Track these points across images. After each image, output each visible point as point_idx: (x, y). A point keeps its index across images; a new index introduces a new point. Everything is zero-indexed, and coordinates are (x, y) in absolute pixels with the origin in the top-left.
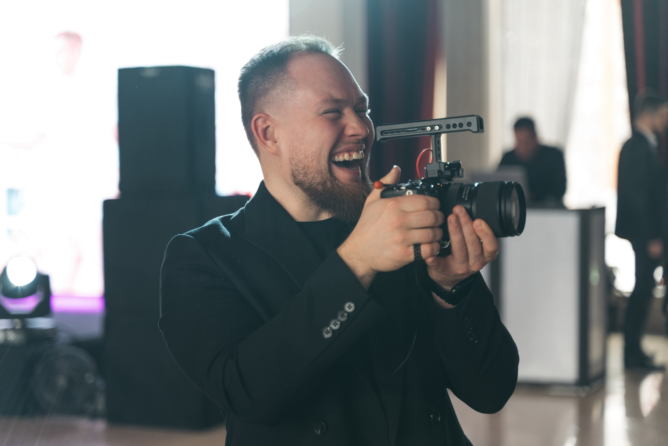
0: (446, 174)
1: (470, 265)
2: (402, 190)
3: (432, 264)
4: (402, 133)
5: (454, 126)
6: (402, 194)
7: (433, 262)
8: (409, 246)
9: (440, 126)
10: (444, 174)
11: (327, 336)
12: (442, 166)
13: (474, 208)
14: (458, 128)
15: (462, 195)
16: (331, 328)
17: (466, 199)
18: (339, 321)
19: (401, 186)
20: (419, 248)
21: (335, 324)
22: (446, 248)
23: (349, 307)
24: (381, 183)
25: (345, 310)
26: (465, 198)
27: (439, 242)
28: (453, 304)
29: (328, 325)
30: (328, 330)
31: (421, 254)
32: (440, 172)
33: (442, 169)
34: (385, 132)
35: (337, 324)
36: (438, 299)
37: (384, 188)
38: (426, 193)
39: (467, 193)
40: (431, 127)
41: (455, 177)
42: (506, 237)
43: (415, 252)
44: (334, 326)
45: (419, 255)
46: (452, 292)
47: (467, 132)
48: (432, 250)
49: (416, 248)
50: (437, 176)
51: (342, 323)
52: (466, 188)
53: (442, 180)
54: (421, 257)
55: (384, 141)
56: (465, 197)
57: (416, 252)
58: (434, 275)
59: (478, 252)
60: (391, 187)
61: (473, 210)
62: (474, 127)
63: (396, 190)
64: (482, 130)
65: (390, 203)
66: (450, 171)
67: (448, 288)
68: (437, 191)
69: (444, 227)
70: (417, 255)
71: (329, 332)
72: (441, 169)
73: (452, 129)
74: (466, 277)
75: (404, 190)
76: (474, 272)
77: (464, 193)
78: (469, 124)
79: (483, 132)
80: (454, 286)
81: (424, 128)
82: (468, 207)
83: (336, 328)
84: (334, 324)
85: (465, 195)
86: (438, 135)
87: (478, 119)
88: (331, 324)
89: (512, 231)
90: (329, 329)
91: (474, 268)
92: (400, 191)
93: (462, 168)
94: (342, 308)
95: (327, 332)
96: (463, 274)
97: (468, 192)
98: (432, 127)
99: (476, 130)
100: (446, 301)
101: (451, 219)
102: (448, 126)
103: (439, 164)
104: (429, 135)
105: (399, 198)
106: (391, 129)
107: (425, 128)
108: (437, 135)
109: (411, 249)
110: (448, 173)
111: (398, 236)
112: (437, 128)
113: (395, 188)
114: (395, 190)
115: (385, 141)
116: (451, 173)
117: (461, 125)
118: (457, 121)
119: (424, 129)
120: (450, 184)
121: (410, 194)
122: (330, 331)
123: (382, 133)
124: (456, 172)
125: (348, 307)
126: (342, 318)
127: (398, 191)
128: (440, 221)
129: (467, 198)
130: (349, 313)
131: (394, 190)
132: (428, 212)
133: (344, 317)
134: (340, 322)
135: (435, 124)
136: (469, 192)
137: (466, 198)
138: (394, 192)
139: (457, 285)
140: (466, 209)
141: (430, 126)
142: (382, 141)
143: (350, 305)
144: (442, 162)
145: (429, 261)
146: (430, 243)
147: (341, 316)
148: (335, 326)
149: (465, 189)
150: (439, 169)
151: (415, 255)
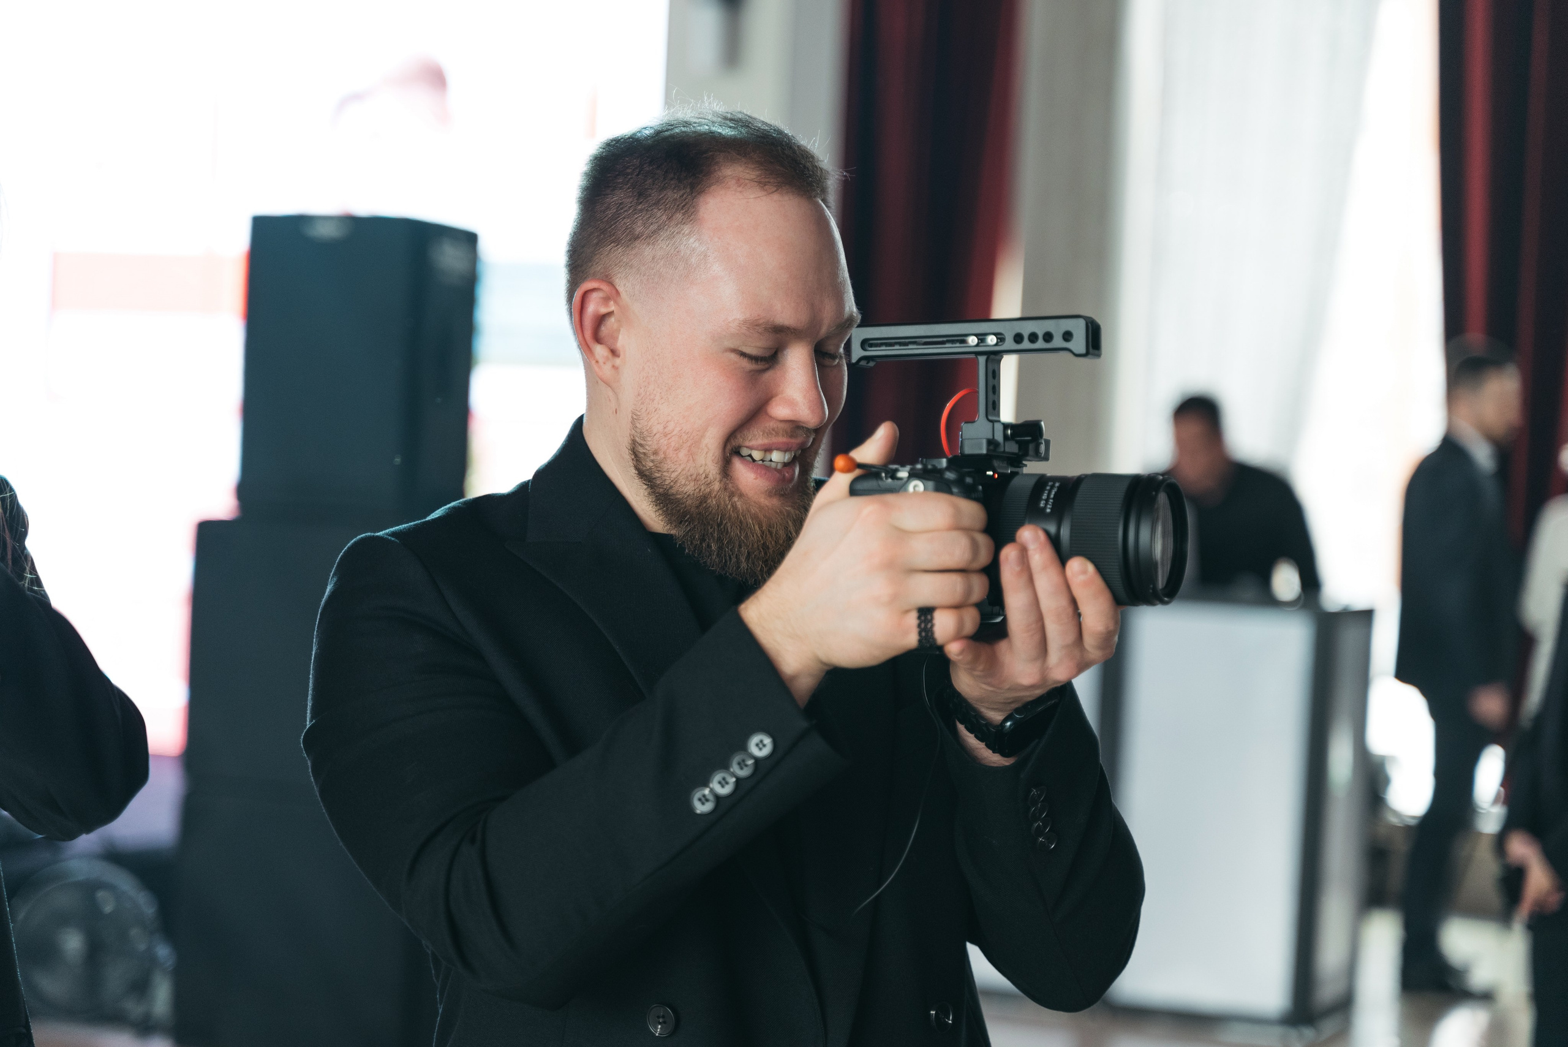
0: (1007, 450)
1: (1050, 666)
2: (900, 479)
3: (960, 657)
4: (910, 347)
5: (1033, 337)
6: (899, 488)
7: (962, 652)
8: (907, 611)
9: (999, 336)
10: (1002, 450)
11: (701, 808)
12: (999, 428)
13: (1065, 533)
14: (1040, 344)
15: (1040, 499)
16: (712, 791)
17: (1048, 510)
18: (733, 775)
19: (897, 470)
20: (929, 617)
21: (723, 782)
22: (997, 623)
23: (760, 746)
24: (852, 460)
25: (750, 751)
26: (1045, 507)
27: (978, 605)
28: (1003, 755)
29: (706, 784)
30: (704, 796)
31: (933, 633)
32: (991, 443)
33: (999, 437)
34: (871, 342)
35: (727, 783)
36: (971, 740)
37: (858, 472)
38: (955, 490)
39: (1052, 496)
40: (980, 337)
41: (1028, 458)
42: (1137, 606)
43: (919, 626)
44: (721, 785)
45: (930, 634)
46: (1005, 726)
47: (1062, 353)
48: (960, 624)
49: (923, 618)
50: (984, 451)
51: (739, 781)
52: (1050, 484)
53: (996, 463)
54: (934, 640)
55: (867, 363)
56: (1046, 504)
57: (923, 626)
58: (966, 683)
59: (1071, 637)
60: (874, 470)
61: (1062, 537)
62: (1079, 343)
63: (886, 478)
64: (1096, 352)
65: (868, 507)
66: (1017, 442)
67: (996, 717)
68: (980, 487)
69: (992, 571)
70: (923, 634)
71: (707, 800)
72: (996, 438)
73: (1026, 344)
74: (1038, 692)
75: (905, 480)
76: (1059, 682)
77: (1045, 496)
78: (1067, 336)
79: (1099, 355)
80: (1009, 713)
81: (961, 339)
82: (1052, 529)
83: (724, 791)
84: (720, 783)
85: (1047, 501)
86: (994, 357)
87: (1090, 325)
88: (712, 781)
89: (1151, 591)
90: (707, 791)
91: (1059, 674)
92: (896, 481)
93: (1045, 437)
94: (743, 747)
95: (703, 799)
96: (1032, 687)
97: (1055, 495)
98: (982, 337)
99: (1083, 350)
100: (988, 746)
101: (1009, 554)
102: (1018, 338)
103: (992, 424)
104: (973, 356)
105: (890, 498)
106: (886, 336)
107: (965, 338)
108: (992, 357)
109: (912, 620)
110: (1012, 448)
111: (880, 587)
112: (992, 340)
113: (883, 475)
114: (884, 479)
115: (872, 364)
116: (1020, 449)
117: (1048, 337)
118: (1040, 328)
119: (964, 342)
120: (1014, 474)
121: (917, 489)
122: (711, 797)
123: (865, 343)
124: (1031, 447)
125: (757, 745)
126: (742, 768)
127: (890, 480)
128: (984, 559)
129: (1051, 509)
130: (757, 761)
131: (881, 478)
132: (956, 534)
133: (745, 769)
134: (734, 779)
135: (988, 332)
136: (1056, 493)
137: (1049, 508)
138: (880, 483)
139: (1017, 711)
140: (1047, 533)
141: (976, 335)
142: (863, 363)
143: (761, 741)
144: (999, 421)
145: (954, 649)
146: (957, 607)
147: (739, 764)
148: (723, 786)
149: (1048, 488)
150: (991, 437)
151: (920, 633)
